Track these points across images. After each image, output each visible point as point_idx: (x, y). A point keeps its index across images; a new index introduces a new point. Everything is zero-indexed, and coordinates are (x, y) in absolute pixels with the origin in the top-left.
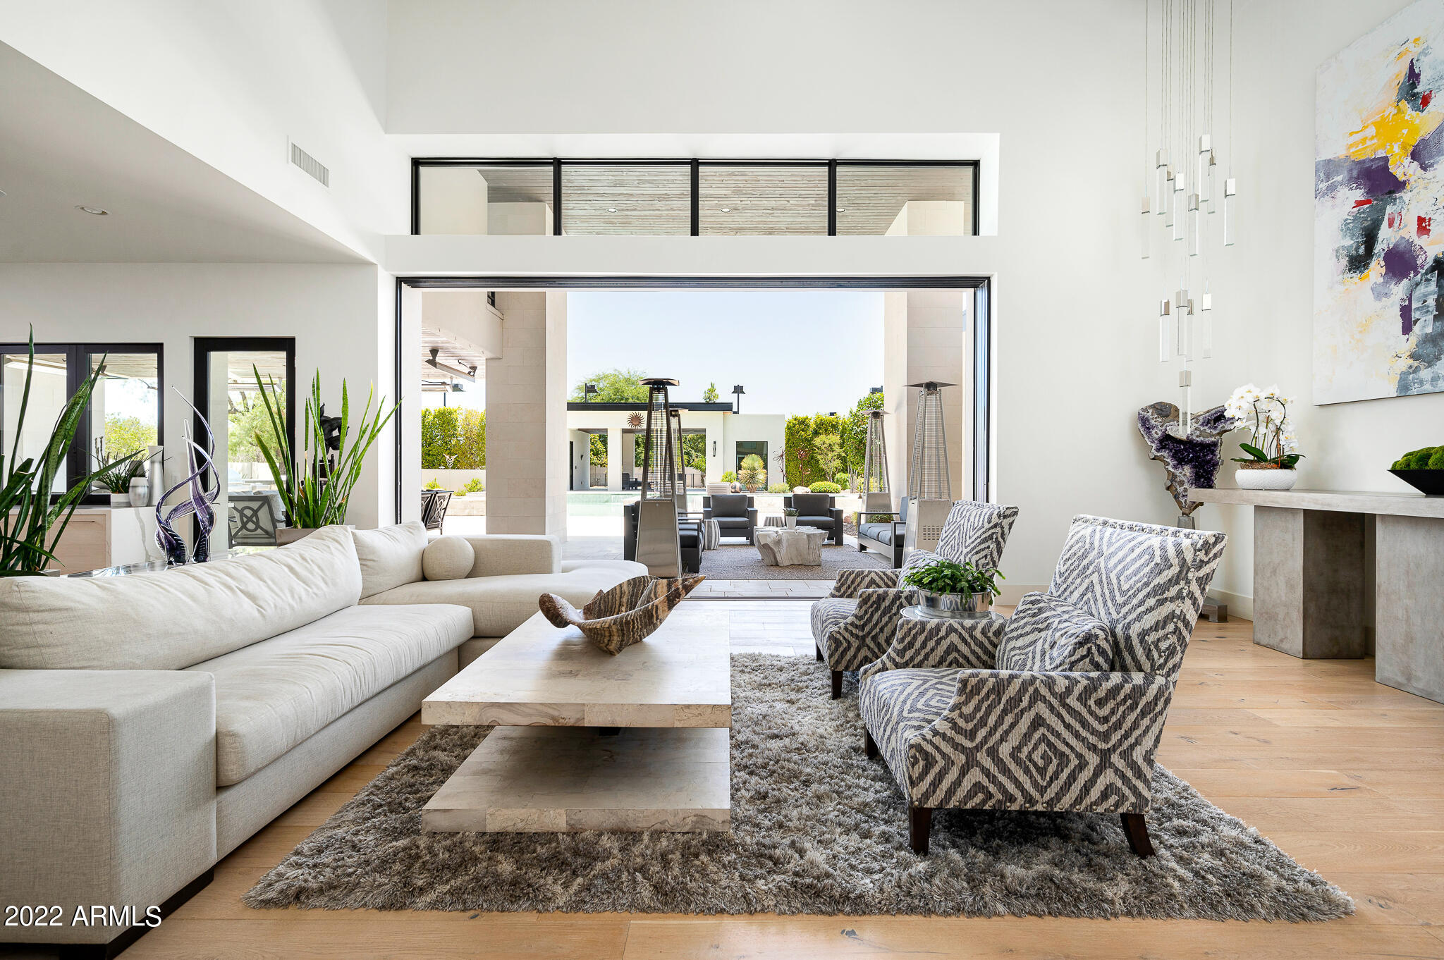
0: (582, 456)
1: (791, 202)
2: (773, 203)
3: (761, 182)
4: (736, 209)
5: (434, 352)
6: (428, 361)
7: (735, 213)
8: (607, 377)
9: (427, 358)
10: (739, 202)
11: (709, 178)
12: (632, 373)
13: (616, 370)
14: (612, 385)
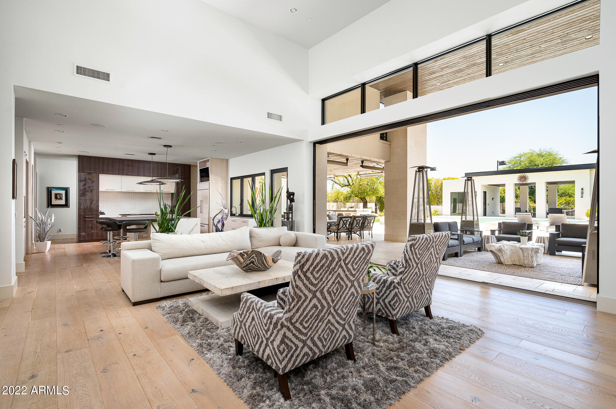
0: (493, 199)
1: (542, 47)
2: (529, 51)
3: (510, 45)
4: (507, 62)
5: (362, 162)
6: (361, 166)
7: (508, 64)
8: (525, 154)
9: (360, 165)
10: (506, 59)
11: (476, 55)
12: (542, 150)
13: (531, 150)
14: (529, 158)
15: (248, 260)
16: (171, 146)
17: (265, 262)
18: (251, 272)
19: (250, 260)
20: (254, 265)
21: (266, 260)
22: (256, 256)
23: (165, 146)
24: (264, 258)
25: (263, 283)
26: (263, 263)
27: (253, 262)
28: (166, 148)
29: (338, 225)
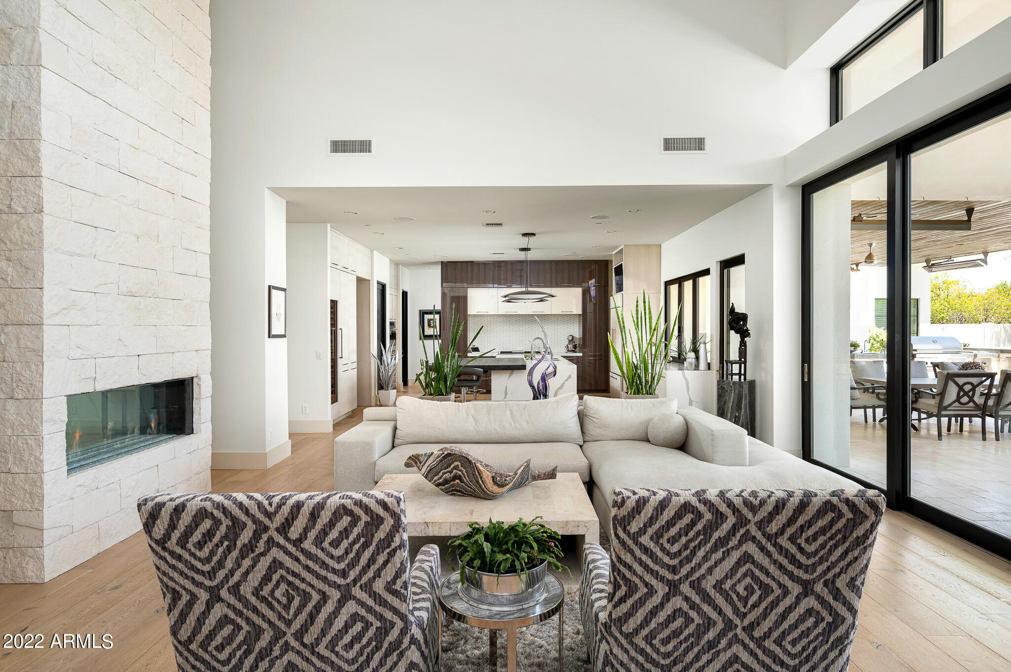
15: (446, 471)
16: (534, 234)
17: (481, 482)
18: (460, 496)
19: (451, 472)
20: (464, 483)
21: (481, 478)
22: (462, 466)
23: (525, 235)
24: (478, 473)
25: (437, 528)
26: (478, 482)
27: (459, 478)
28: (526, 239)
29: (942, 394)
